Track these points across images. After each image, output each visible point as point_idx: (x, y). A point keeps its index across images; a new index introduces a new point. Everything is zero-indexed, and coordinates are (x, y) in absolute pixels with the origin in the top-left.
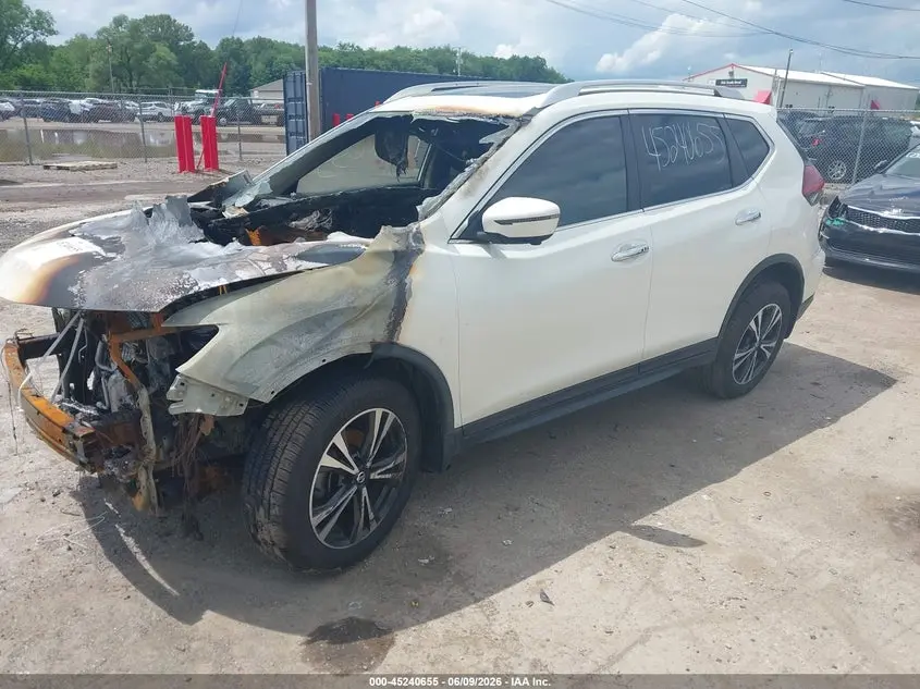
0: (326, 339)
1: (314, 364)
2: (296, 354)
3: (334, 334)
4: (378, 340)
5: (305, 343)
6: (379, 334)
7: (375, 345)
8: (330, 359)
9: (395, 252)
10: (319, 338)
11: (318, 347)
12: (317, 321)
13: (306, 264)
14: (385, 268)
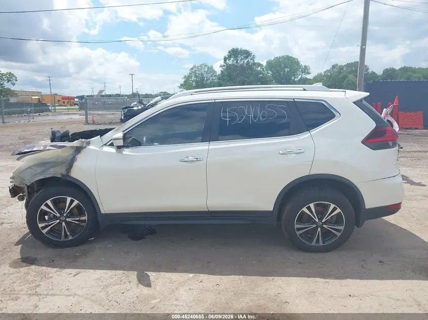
0: (45, 170)
1: (41, 177)
2: (36, 173)
3: (49, 169)
4: (63, 174)
5: (39, 170)
6: (64, 171)
7: (63, 175)
8: (47, 176)
9: (77, 147)
10: (43, 169)
11: (43, 172)
12: (43, 164)
13: (52, 148)
14: (72, 151)
